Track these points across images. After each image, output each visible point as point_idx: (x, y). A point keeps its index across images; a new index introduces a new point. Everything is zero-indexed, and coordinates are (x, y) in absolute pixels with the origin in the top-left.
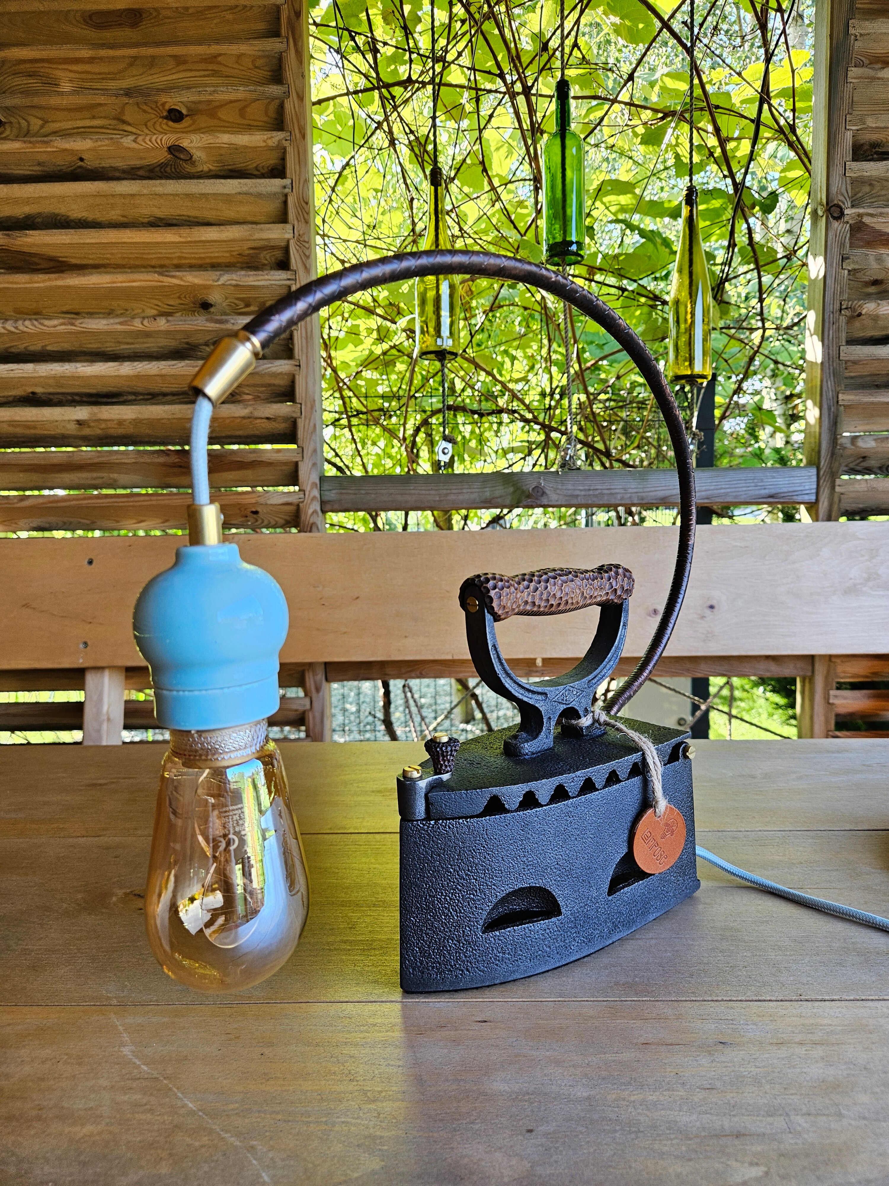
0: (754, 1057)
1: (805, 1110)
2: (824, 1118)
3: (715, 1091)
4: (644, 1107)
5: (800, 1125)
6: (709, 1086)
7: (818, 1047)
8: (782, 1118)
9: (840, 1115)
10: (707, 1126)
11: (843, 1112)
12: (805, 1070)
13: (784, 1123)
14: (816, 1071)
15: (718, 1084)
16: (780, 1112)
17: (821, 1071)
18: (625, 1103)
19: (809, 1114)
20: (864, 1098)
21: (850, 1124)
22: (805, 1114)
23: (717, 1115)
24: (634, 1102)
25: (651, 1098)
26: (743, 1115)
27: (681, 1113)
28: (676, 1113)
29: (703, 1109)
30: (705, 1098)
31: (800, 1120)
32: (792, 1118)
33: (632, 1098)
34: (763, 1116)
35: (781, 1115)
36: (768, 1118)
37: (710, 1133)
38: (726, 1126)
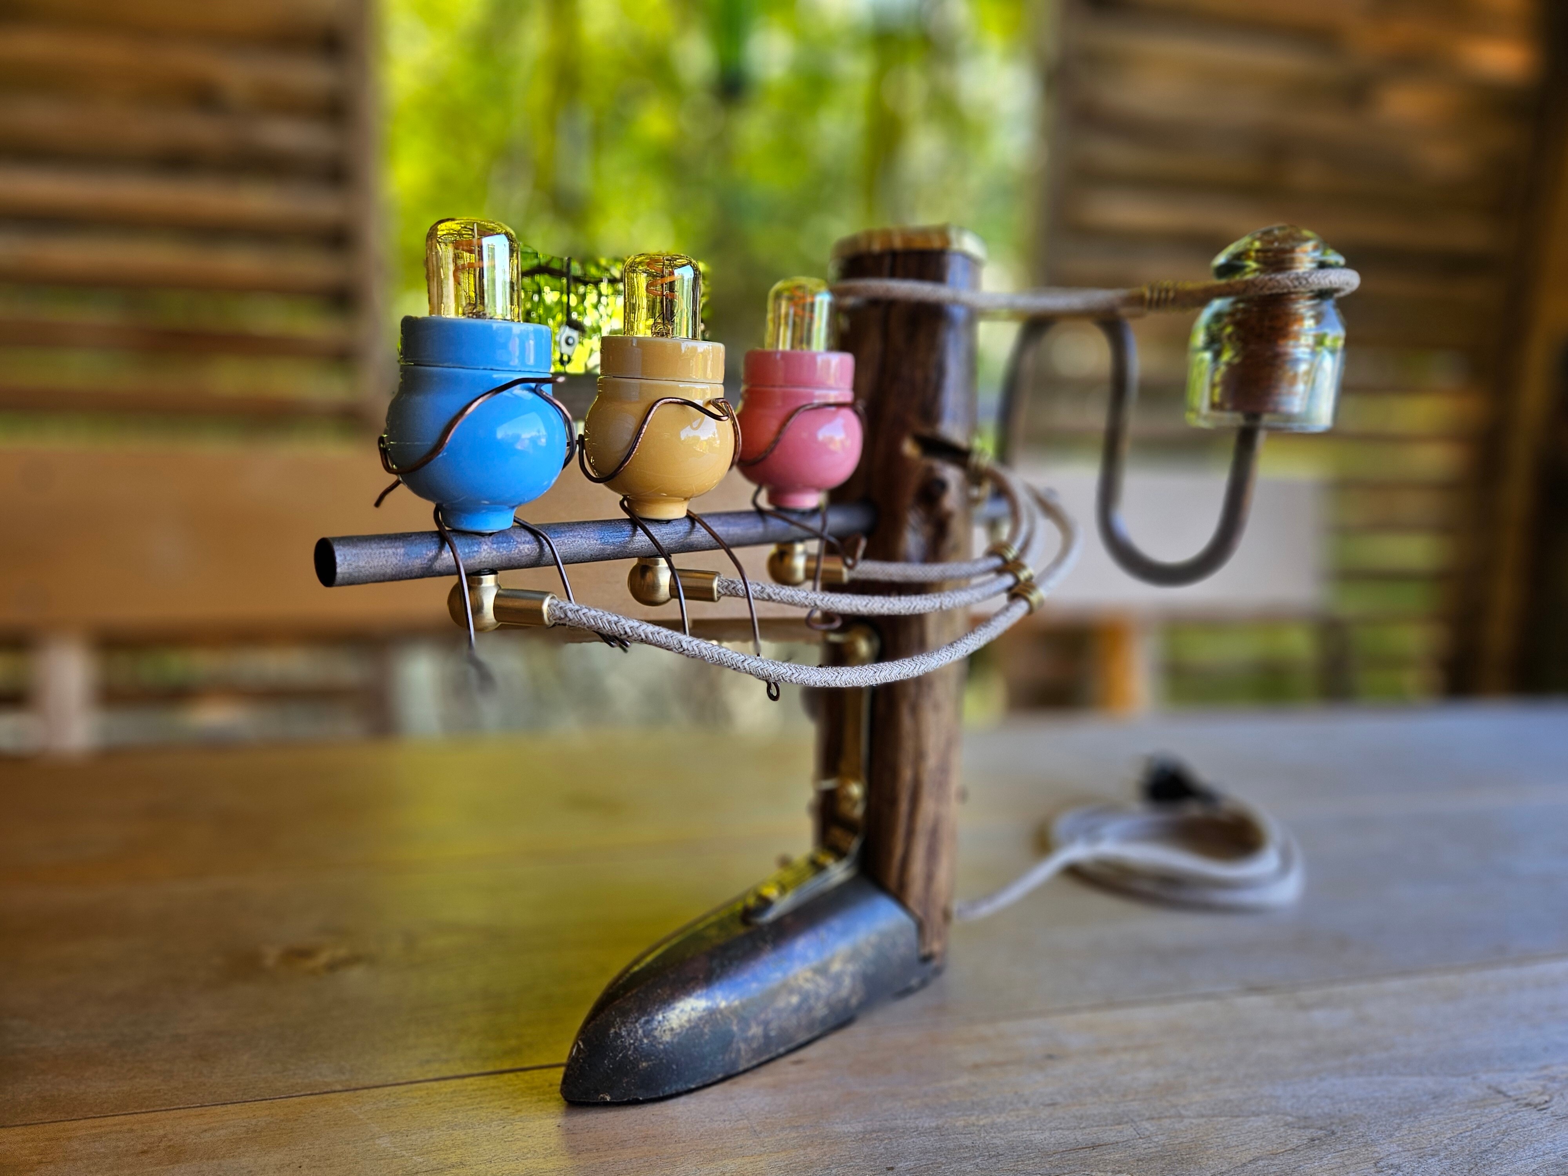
0: (1085, 1067)
1: (1147, 1114)
2: (1168, 1121)
3: (1058, 1106)
4: (995, 1130)
5: (1147, 1130)
6: (1051, 1102)
8: (1129, 1125)
9: (1181, 1117)
10: (1062, 1141)
11: (1183, 1112)
13: (1132, 1129)
15: (1059, 1099)
16: (1125, 1119)
18: (975, 1128)
19: (1153, 1119)
20: (1198, 1097)
21: (1192, 1123)
22: (1148, 1119)
23: (1068, 1129)
24: (984, 1126)
25: (999, 1120)
26: (1092, 1126)
27: (1033, 1132)
28: (1028, 1132)
29: (1053, 1125)
31: (1147, 1125)
32: (1138, 1124)
33: (981, 1123)
34: (1112, 1126)
35: (1127, 1123)
36: (1117, 1127)
37: (1067, 1148)
38: (1080, 1139)
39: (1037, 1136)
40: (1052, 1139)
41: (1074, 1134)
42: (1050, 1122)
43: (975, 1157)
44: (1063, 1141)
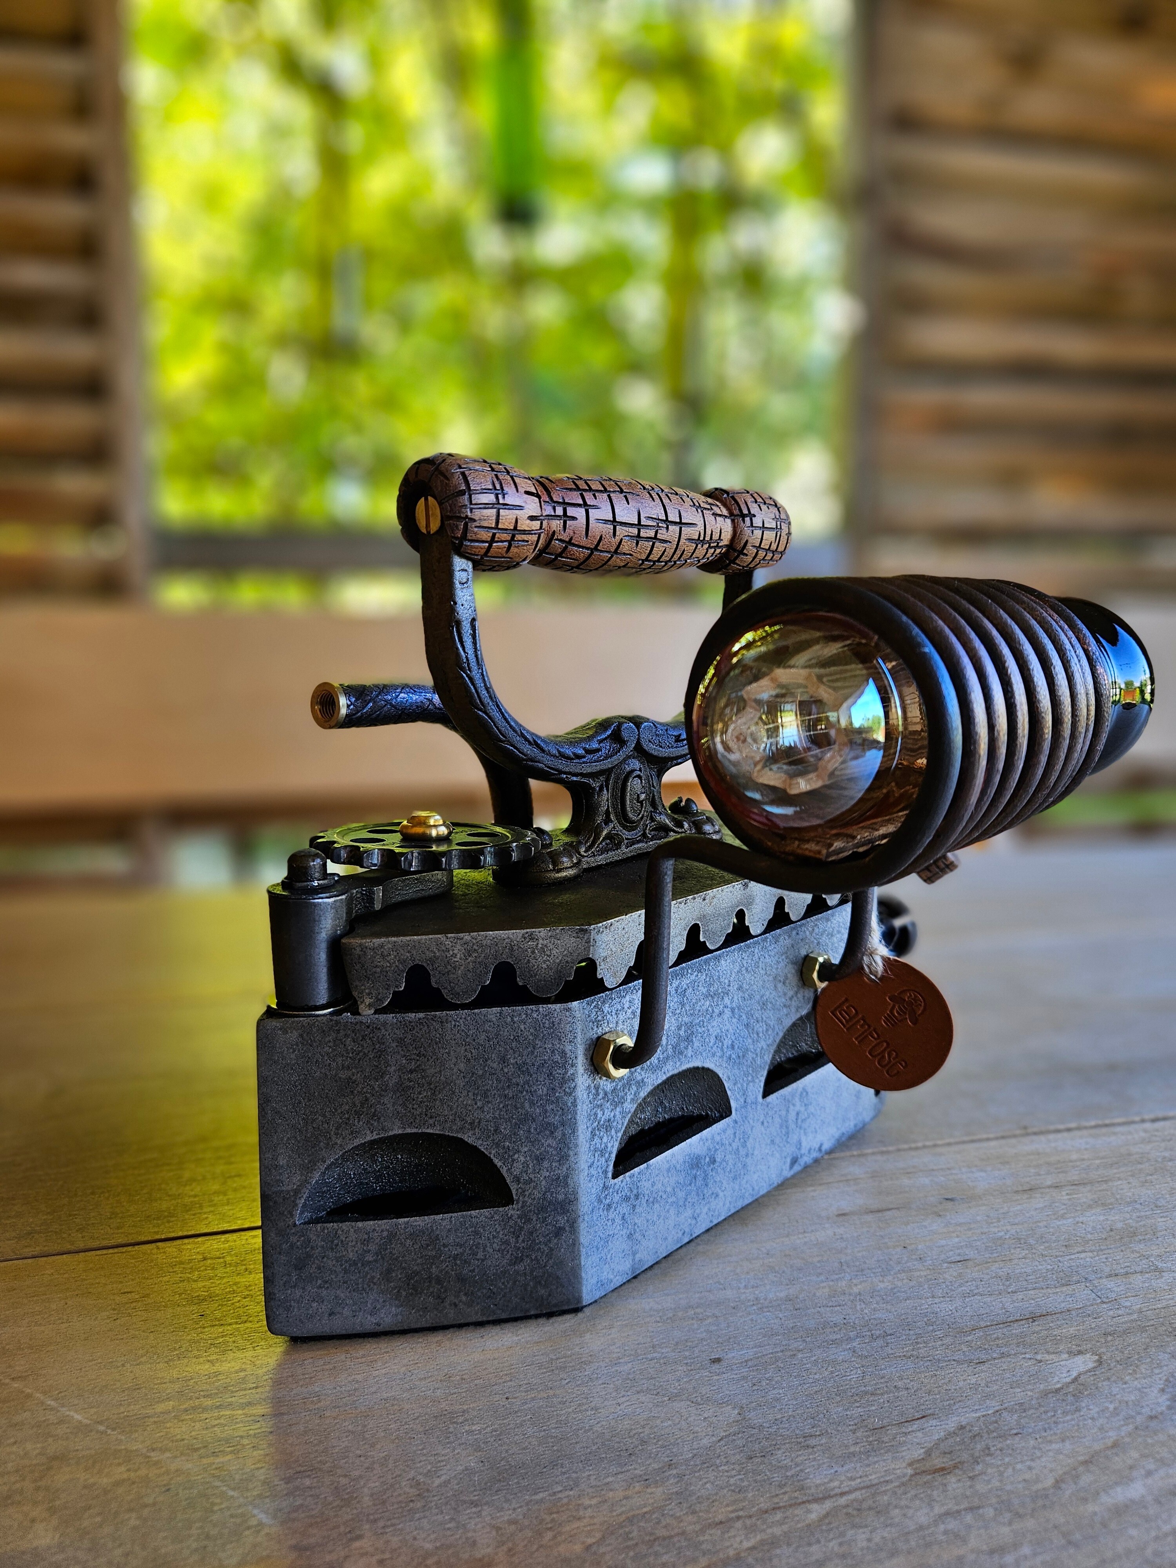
0: (1001, 1211)
1: (1107, 1270)
2: (1140, 1278)
3: (970, 1263)
4: (878, 1299)
5: (1111, 1291)
6: (958, 1258)
7: (1081, 1188)
8: (1083, 1285)
9: (1158, 1269)
10: (982, 1311)
11: (1160, 1265)
12: (1081, 1220)
13: (1087, 1291)
14: (1094, 1218)
15: (971, 1254)
16: (1075, 1278)
17: (1102, 1218)
18: (847, 1298)
19: (1116, 1275)
22: (1110, 1276)
23: (990, 1295)
24: (860, 1294)
25: (882, 1285)
26: (1027, 1289)
27: (937, 1300)
28: (930, 1301)
29: (966, 1289)
30: (960, 1275)
32: (1096, 1283)
33: (855, 1290)
34: (1056, 1287)
35: (1079, 1282)
36: (1064, 1289)
37: (993, 1320)
38: (1010, 1308)
39: (943, 1305)
40: (968, 1309)
41: (1001, 1302)
42: (960, 1286)
43: (849, 1339)
44: (984, 1312)
